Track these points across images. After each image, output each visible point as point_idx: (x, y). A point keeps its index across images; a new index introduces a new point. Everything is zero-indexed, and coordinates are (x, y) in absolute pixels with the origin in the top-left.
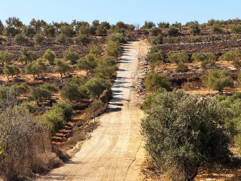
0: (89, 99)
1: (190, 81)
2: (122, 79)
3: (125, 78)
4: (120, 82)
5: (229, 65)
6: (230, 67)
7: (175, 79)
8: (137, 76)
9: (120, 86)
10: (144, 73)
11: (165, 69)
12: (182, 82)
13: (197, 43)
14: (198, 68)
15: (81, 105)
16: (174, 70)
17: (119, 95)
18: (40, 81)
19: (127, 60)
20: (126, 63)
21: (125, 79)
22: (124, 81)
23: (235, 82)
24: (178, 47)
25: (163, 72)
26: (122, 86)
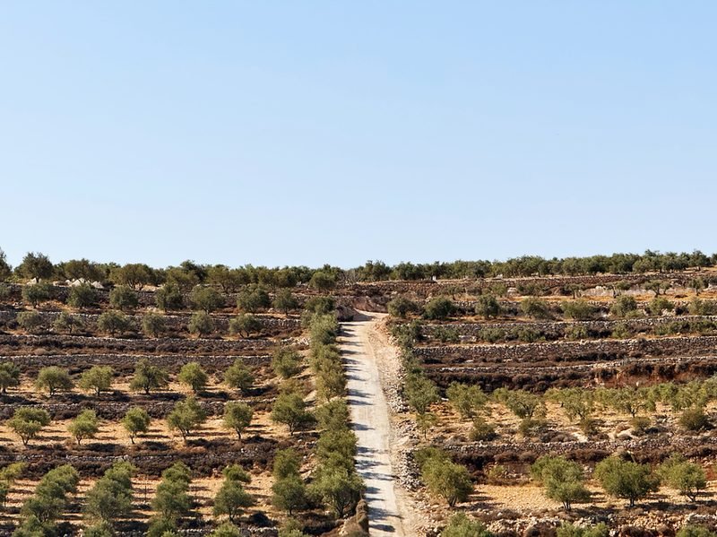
0: (324, 508)
1: (501, 461)
2: (369, 454)
3: (373, 452)
4: (366, 462)
5: (573, 428)
6: (576, 434)
7: (471, 457)
8: (395, 447)
9: (369, 474)
10: (407, 438)
11: (449, 431)
12: (485, 464)
13: (497, 346)
14: (513, 433)
15: (314, 525)
16: (467, 435)
17: (376, 501)
18: (199, 448)
19: (362, 395)
20: (364, 403)
21: (375, 454)
22: (373, 460)
23: (586, 468)
24: (457, 355)
25: (445, 438)
26: (374, 475)
